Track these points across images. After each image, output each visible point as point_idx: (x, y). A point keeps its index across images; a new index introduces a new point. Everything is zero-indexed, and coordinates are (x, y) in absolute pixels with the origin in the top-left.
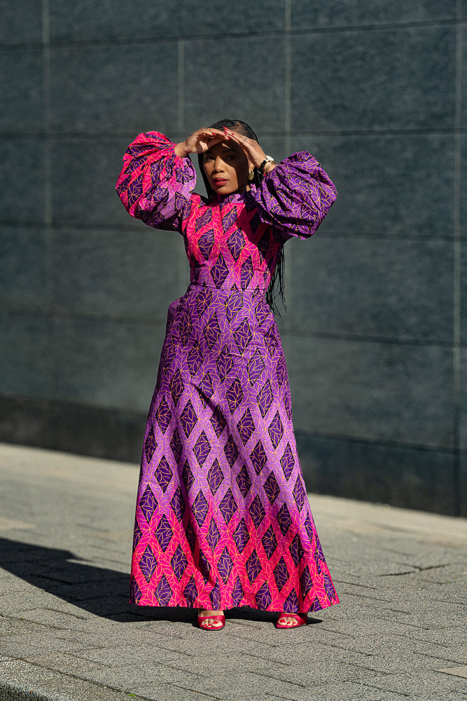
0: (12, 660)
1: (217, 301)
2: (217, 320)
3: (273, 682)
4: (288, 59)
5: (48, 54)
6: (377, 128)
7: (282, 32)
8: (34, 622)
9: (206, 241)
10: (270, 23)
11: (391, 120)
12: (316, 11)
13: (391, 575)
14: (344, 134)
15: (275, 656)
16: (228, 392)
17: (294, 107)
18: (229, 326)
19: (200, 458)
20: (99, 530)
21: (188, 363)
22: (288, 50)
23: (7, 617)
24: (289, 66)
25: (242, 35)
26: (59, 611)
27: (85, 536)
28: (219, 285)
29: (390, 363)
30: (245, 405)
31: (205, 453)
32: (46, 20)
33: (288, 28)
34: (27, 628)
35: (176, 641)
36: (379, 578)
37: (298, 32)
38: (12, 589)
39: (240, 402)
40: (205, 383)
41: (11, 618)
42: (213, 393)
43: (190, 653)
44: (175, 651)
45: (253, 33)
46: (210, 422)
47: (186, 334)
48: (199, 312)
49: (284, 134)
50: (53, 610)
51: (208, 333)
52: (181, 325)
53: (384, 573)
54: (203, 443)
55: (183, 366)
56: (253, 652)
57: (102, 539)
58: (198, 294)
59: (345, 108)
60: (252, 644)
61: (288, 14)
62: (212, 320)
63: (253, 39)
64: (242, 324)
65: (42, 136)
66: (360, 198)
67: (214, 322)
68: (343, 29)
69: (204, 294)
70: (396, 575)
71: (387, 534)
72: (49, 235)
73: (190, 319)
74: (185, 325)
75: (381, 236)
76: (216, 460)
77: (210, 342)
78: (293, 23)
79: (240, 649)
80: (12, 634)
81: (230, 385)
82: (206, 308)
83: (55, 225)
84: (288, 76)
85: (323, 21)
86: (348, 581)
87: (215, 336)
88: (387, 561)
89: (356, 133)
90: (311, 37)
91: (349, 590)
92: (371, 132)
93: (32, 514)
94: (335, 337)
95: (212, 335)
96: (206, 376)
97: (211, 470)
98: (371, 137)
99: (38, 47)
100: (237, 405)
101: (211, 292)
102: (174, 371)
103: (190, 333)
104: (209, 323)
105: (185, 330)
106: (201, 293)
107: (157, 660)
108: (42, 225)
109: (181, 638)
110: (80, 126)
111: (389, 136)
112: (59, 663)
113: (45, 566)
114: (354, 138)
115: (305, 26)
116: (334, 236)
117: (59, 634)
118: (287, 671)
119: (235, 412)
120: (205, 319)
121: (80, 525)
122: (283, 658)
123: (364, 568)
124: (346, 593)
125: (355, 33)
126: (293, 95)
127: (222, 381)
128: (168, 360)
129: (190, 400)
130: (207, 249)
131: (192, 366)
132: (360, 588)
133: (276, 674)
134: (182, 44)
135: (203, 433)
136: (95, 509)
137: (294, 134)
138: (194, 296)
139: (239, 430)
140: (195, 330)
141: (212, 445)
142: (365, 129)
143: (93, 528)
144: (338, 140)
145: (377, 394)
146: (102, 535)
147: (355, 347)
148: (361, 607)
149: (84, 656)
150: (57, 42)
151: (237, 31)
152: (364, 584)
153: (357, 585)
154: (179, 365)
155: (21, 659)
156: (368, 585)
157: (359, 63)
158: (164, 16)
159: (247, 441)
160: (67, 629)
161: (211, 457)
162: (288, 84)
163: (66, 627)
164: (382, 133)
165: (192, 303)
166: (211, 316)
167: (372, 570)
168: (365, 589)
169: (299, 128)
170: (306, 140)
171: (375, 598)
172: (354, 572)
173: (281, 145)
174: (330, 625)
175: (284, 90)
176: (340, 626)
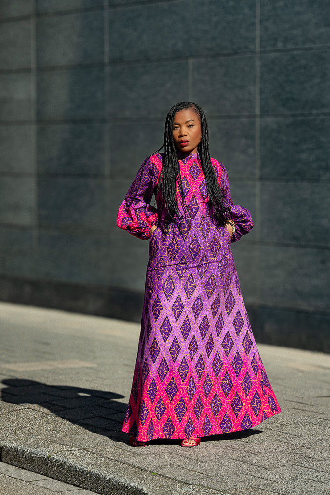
2: (197, 239)
3: (246, 465)
4: (258, 70)
5: (108, 69)
6: (314, 112)
7: (253, 52)
10: (246, 47)
11: (323, 106)
12: (275, 39)
13: (324, 397)
14: (293, 116)
17: (262, 99)
18: (206, 241)
19: (185, 334)
21: (177, 270)
22: (258, 63)
24: (258, 74)
25: (229, 55)
28: (193, 217)
29: (323, 262)
31: (188, 331)
32: (107, 49)
33: (258, 50)
36: (315, 399)
37: (264, 52)
39: (214, 290)
40: (189, 281)
42: (195, 287)
45: (236, 53)
46: (191, 309)
48: (183, 236)
49: (255, 116)
51: (192, 249)
53: (318, 395)
54: (186, 324)
59: (294, 100)
61: (257, 41)
62: (194, 240)
63: (236, 57)
64: (214, 238)
66: (304, 156)
68: (293, 50)
70: (327, 397)
71: (320, 371)
75: (317, 180)
76: (194, 336)
77: (194, 255)
78: (261, 47)
81: (207, 280)
82: (188, 233)
83: (112, 176)
84: (258, 79)
85: (280, 45)
86: (295, 400)
87: (197, 250)
88: (321, 388)
89: (302, 115)
91: (297, 407)
92: (311, 114)
94: (287, 245)
95: (195, 250)
97: (191, 343)
98: (311, 118)
99: (102, 65)
100: (212, 292)
102: (167, 277)
104: (192, 242)
105: (173, 251)
111: (322, 117)
112: (108, 452)
114: (300, 118)
115: (269, 48)
116: (288, 181)
118: (255, 459)
119: (211, 297)
120: (189, 241)
123: (306, 393)
124: (295, 408)
126: (261, 92)
129: (179, 295)
132: (303, 405)
133: (248, 460)
134: (191, 62)
135: (187, 317)
137: (261, 116)
140: (182, 250)
141: (192, 325)
142: (306, 113)
144: (290, 120)
148: (304, 417)
150: (114, 62)
151: (225, 52)
152: (306, 403)
153: (302, 403)
154: (170, 272)
155: (84, 449)
156: (309, 403)
157: (302, 71)
158: (180, 44)
161: (191, 333)
162: (258, 85)
164: (318, 115)
166: (192, 238)
167: (311, 394)
168: (307, 406)
169: (264, 112)
170: (270, 120)
171: (313, 412)
172: (300, 395)
173: (253, 124)
174: (283, 429)
175: (255, 89)
176: (291, 430)
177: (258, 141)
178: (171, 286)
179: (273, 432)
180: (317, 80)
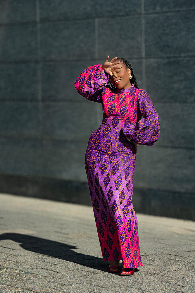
0: (27, 291)
1: (112, 132)
4: (143, 26)
5: (39, 26)
6: (182, 55)
7: (140, 14)
8: (36, 274)
9: (111, 108)
10: (135, 10)
11: (188, 51)
12: (155, 5)
13: (192, 251)
14: (168, 58)
15: (141, 287)
16: (113, 167)
17: (146, 46)
20: (64, 234)
21: (98, 157)
22: (143, 22)
23: (25, 272)
24: (144, 29)
25: (123, 16)
26: (47, 269)
27: (58, 236)
28: (114, 126)
30: (119, 173)
32: (38, 11)
33: (143, 12)
34: (34, 277)
35: (98, 282)
36: (187, 253)
37: (148, 14)
38: (27, 260)
39: (117, 171)
41: (26, 272)
42: (107, 168)
43: (104, 287)
44: (97, 286)
45: (128, 15)
47: (97, 145)
48: (104, 136)
49: (142, 58)
50: (44, 269)
51: (107, 145)
52: (95, 141)
53: (189, 250)
55: (95, 158)
56: (132, 286)
57: (65, 238)
58: (105, 129)
59: (168, 46)
60: (131, 282)
61: (143, 6)
63: (128, 17)
65: (37, 62)
66: (176, 86)
67: (110, 141)
68: (167, 12)
69: (107, 129)
70: (194, 251)
71: (190, 233)
72: (40, 105)
73: (100, 139)
74: (97, 141)
75: (186, 102)
77: (107, 149)
78: (145, 10)
79: (126, 285)
80: (27, 279)
81: (114, 165)
82: (107, 134)
83: (43, 100)
84: (143, 33)
85: (158, 9)
86: (173, 254)
88: (190, 245)
89: (174, 57)
90: (153, 16)
91: (174, 258)
92: (180, 57)
93: (35, 227)
94: (166, 147)
95: (109, 147)
96: (104, 162)
98: (180, 59)
99: (35, 23)
100: (116, 173)
101: (110, 128)
102: (92, 160)
103: (99, 145)
104: (108, 141)
105: (97, 143)
106: (106, 128)
107: (90, 290)
108: (37, 101)
109: (100, 280)
110: (53, 57)
111: (188, 58)
112: (47, 292)
113: (40, 250)
114: (173, 59)
115: (151, 11)
117: (47, 279)
119: (115, 175)
120: (106, 139)
121: (56, 232)
122: (145, 288)
123: (181, 248)
124: (173, 260)
125: (172, 14)
126: (146, 41)
127: (111, 163)
128: (89, 156)
130: (111, 111)
131: (99, 158)
132: (178, 257)
134: (97, 21)
136: (62, 224)
137: (146, 58)
138: (103, 129)
139: (115, 183)
140: (101, 143)
142: (178, 55)
143: (61, 233)
144: (166, 61)
145: (185, 171)
146: (66, 236)
147: (175, 151)
148: (179, 265)
149: (58, 288)
150: (43, 21)
151: (121, 14)
152: (180, 255)
153: (177, 256)
154: (94, 158)
155: (31, 290)
156: (182, 256)
157: (174, 27)
158: (89, 8)
159: (118, 188)
160: (51, 277)
162: (144, 37)
163: (51, 276)
164: (185, 57)
165: (102, 132)
167: (184, 249)
168: (181, 258)
169: (149, 55)
170: (152, 61)
171: (185, 262)
172: (176, 250)
173: (141, 63)
174: (165, 273)
175: (141, 39)
176: (170, 274)
177: (144, 76)
178: (94, 167)
179: (158, 276)
180: (184, 33)
